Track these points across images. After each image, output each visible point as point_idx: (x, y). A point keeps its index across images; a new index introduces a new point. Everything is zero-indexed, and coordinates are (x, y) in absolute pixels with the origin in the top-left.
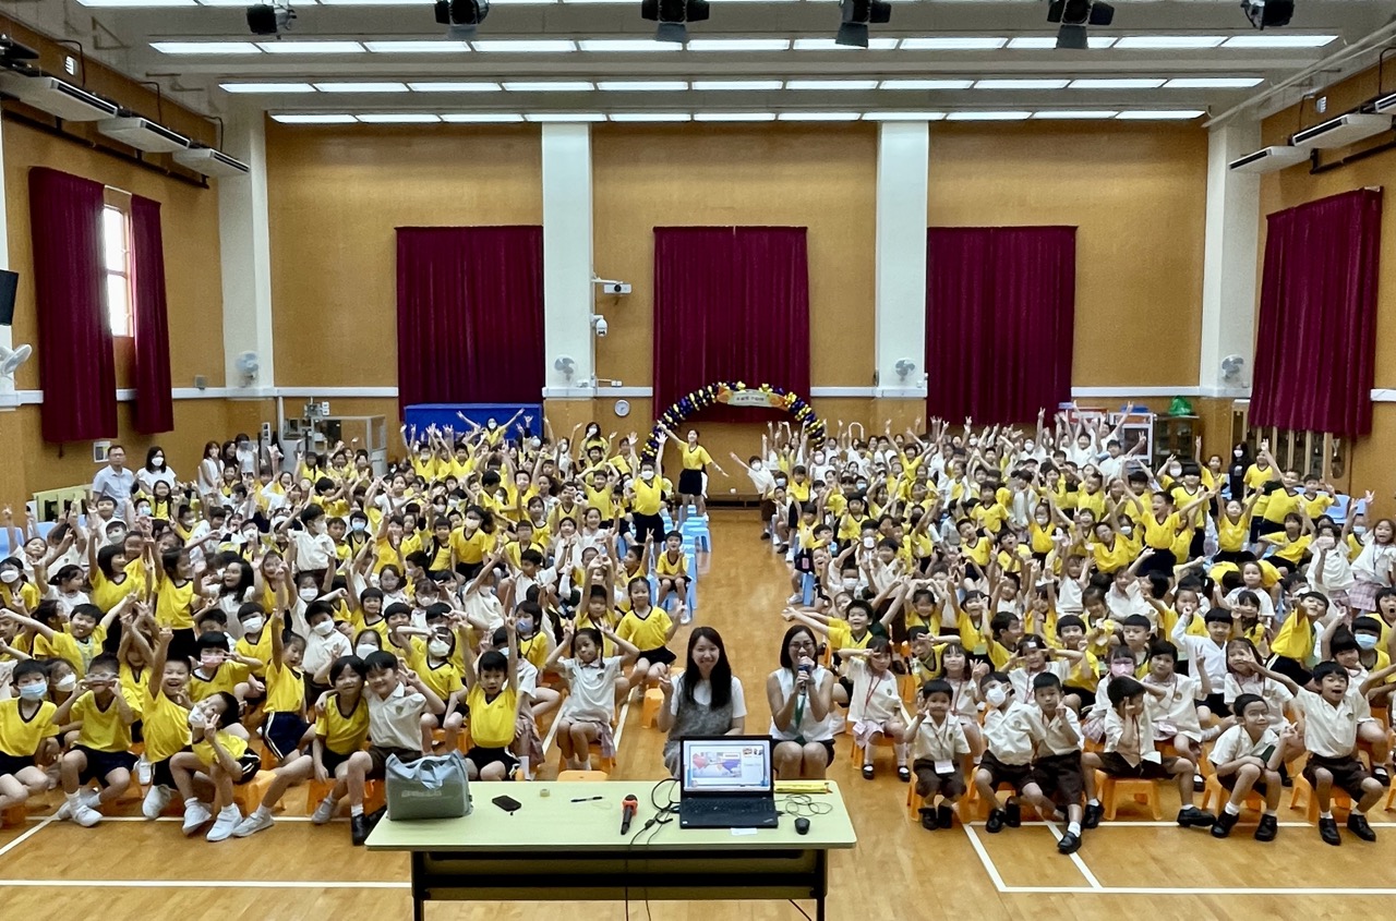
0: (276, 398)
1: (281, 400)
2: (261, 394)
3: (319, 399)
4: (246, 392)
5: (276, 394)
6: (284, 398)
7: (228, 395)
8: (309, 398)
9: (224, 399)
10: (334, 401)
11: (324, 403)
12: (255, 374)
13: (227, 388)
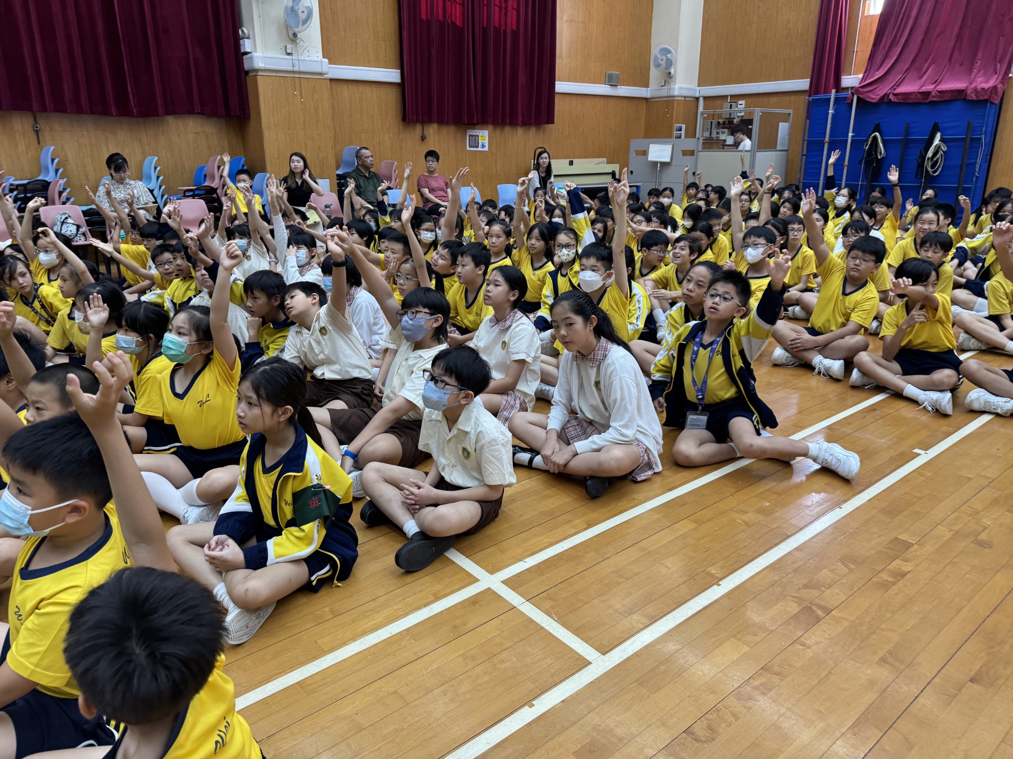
0: (697, 99)
1: (701, 100)
2: (677, 93)
3: (736, 97)
4: (664, 92)
5: (697, 95)
6: (705, 98)
7: (649, 96)
8: (726, 96)
9: (646, 99)
10: (750, 100)
11: (740, 102)
12: (672, 71)
13: (649, 89)
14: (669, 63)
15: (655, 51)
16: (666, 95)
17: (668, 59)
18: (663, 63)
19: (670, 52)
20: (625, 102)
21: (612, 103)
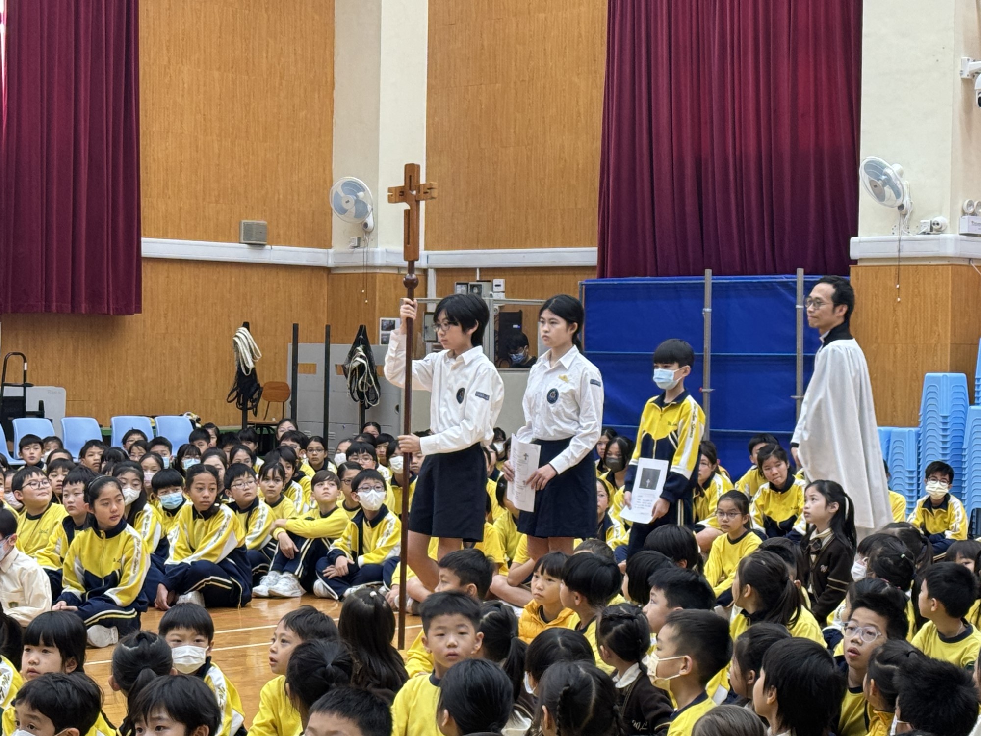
0: (424, 272)
1: (432, 275)
2: (379, 261)
3: (489, 272)
4: (357, 259)
5: (424, 264)
6: (438, 271)
8: (474, 270)
9: (328, 270)
10: (512, 278)
11: (496, 281)
12: (370, 221)
13: (331, 251)
14: (363, 208)
15: (337, 186)
16: (361, 264)
17: (358, 201)
18: (351, 208)
19: (360, 188)
20: (282, 274)
21: (255, 276)
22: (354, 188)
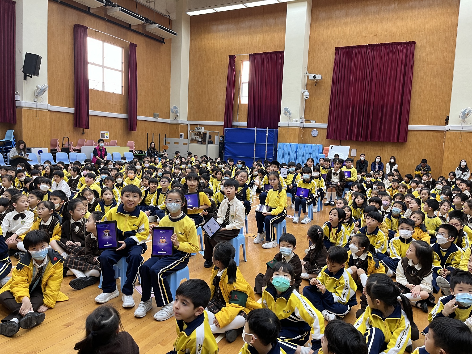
0: (188, 125)
2: (180, 122)
3: (201, 125)
8: (198, 125)
9: (169, 123)
10: (206, 127)
12: (178, 114)
13: (170, 120)
14: (177, 112)
15: (171, 107)
16: (176, 122)
17: (176, 110)
18: (175, 112)
19: (177, 108)
20: (161, 124)
21: (156, 124)
22: (175, 108)
